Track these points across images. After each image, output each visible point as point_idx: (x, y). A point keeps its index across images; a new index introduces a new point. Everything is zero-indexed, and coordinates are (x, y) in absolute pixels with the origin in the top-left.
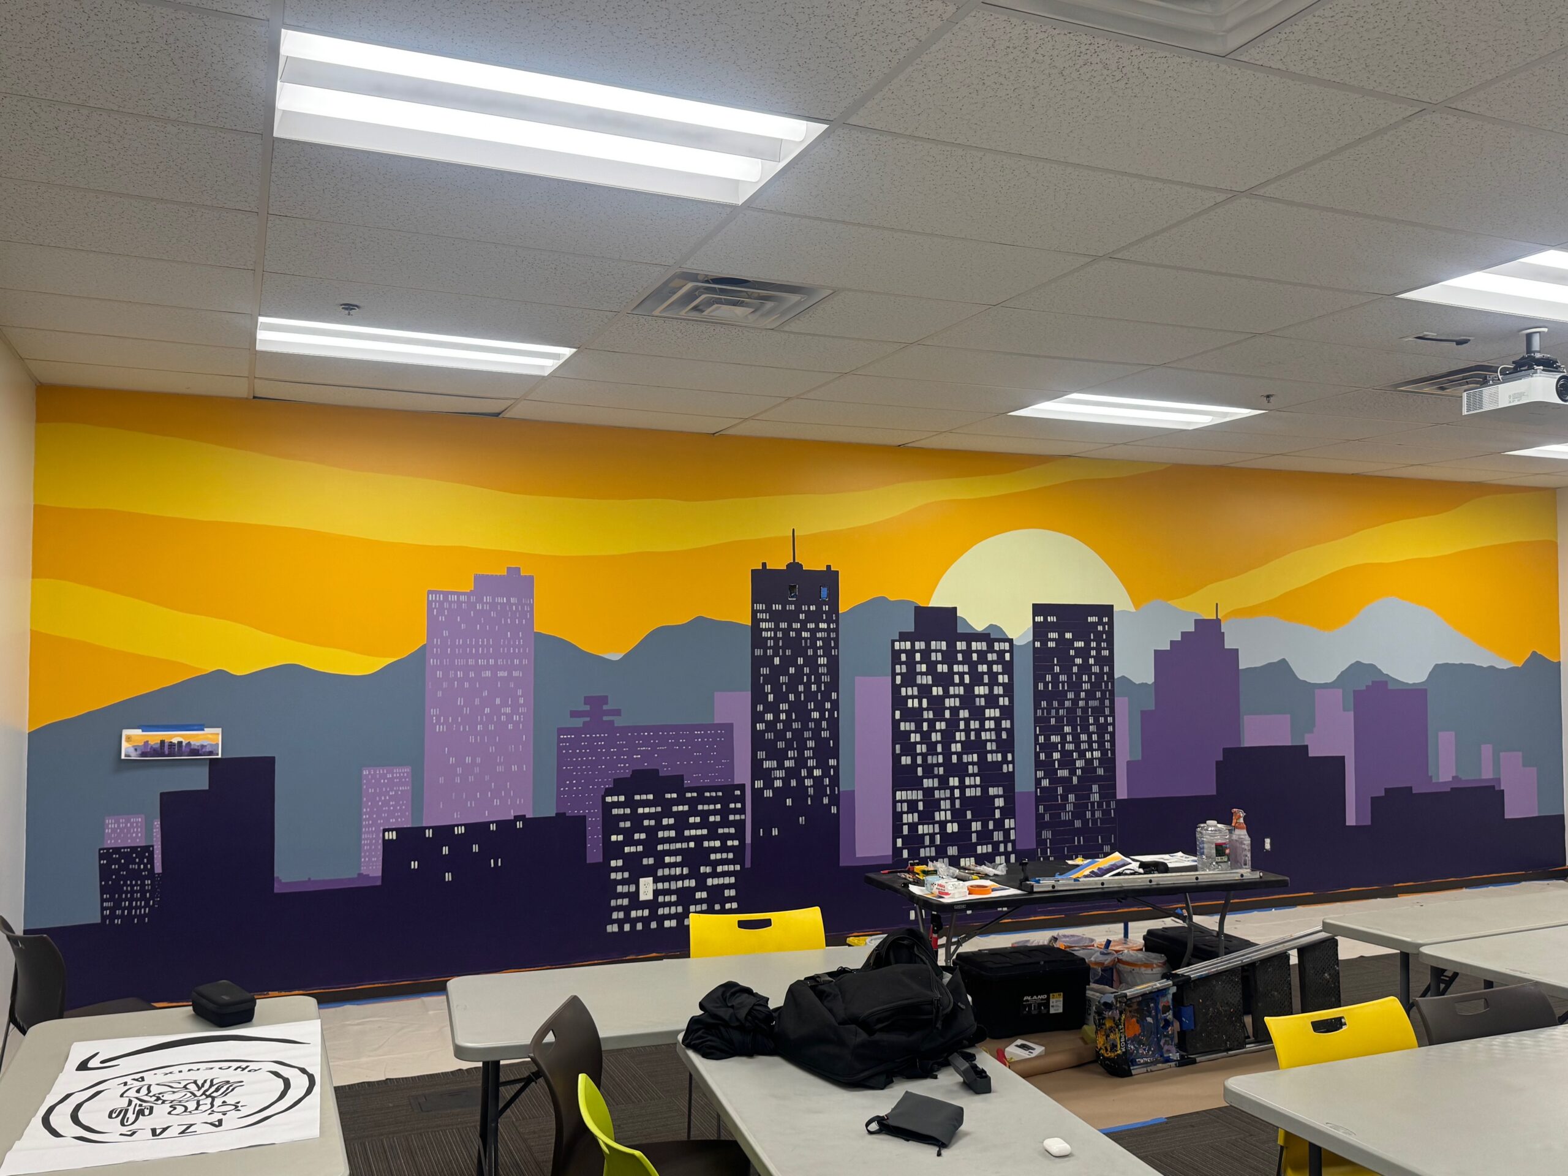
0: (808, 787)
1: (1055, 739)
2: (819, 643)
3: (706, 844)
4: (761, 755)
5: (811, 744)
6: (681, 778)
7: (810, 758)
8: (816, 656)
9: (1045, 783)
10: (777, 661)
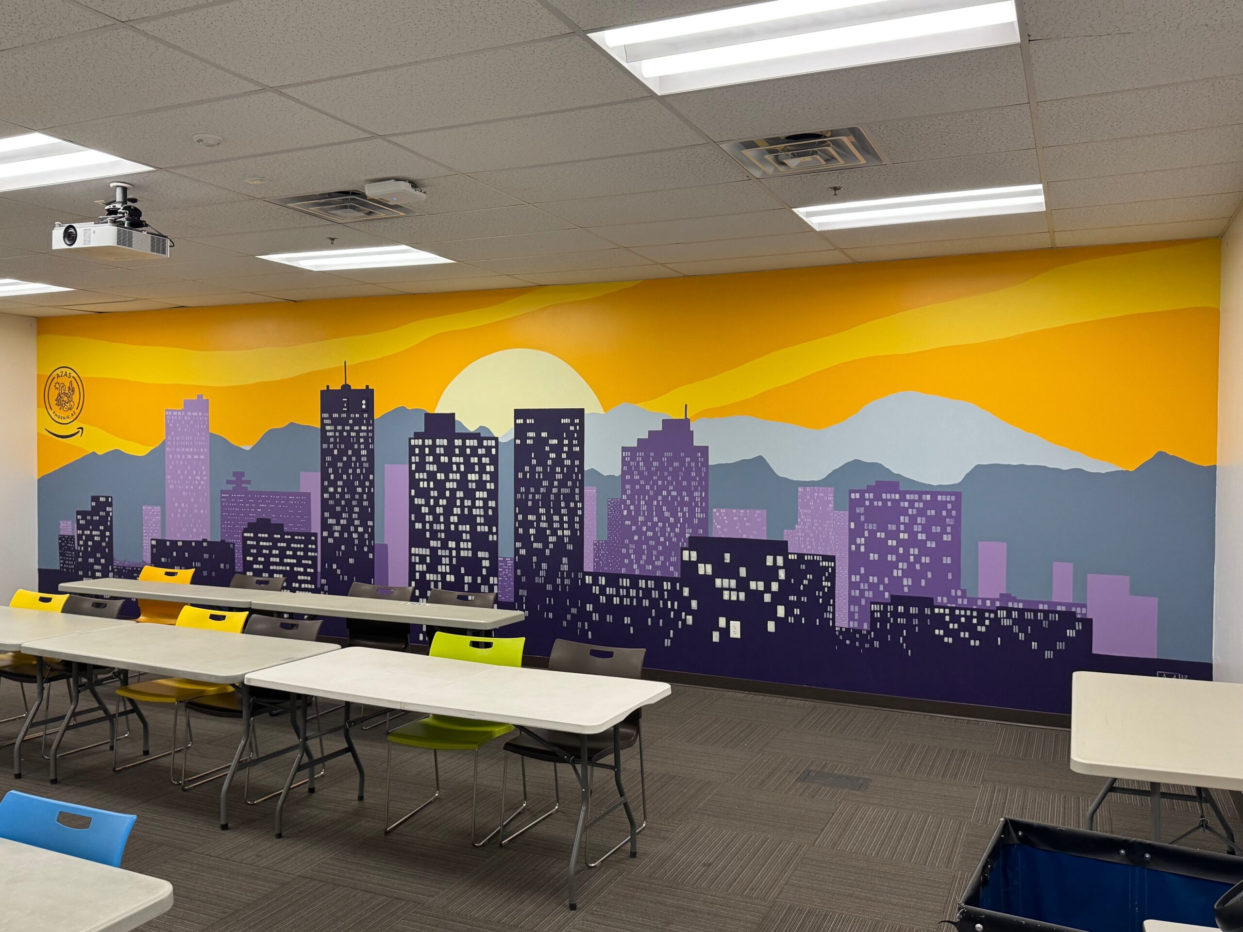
0: (354, 539)
1: (531, 517)
2: (362, 440)
3: (295, 569)
4: (327, 514)
5: (356, 509)
6: (282, 526)
7: (356, 519)
8: (359, 449)
9: (523, 552)
10: (336, 452)
